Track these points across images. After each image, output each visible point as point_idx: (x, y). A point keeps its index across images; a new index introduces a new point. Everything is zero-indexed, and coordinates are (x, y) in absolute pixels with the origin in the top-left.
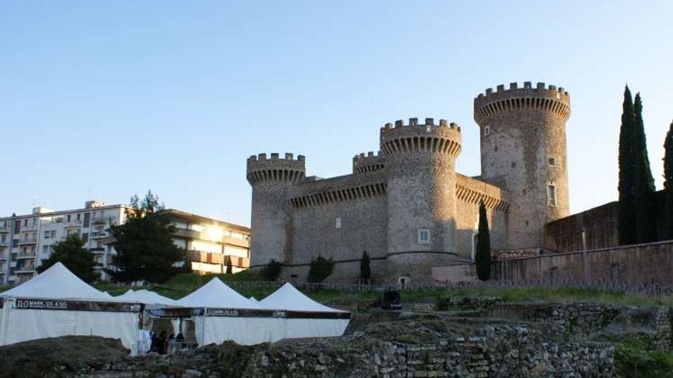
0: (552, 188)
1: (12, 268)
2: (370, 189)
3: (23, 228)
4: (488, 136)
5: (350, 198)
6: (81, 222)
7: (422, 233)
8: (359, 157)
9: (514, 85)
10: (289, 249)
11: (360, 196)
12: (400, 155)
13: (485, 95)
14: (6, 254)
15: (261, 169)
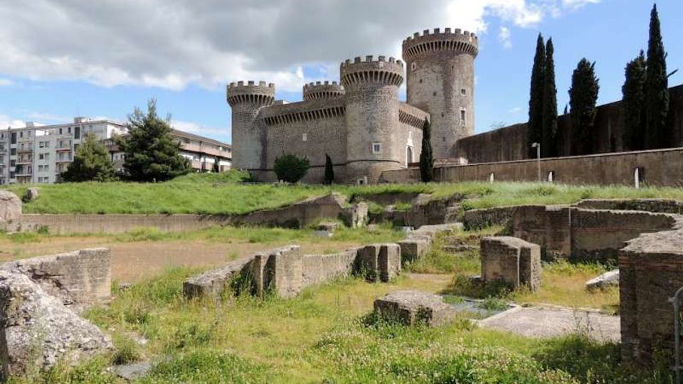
0: (463, 112)
1: (11, 173)
2: (331, 111)
3: (18, 139)
4: (414, 71)
5: (314, 118)
6: (72, 134)
7: (375, 146)
8: (309, 86)
9: (437, 30)
10: (264, 157)
11: (322, 116)
12: (358, 85)
13: (413, 38)
14: (6, 160)
15: (241, 94)
